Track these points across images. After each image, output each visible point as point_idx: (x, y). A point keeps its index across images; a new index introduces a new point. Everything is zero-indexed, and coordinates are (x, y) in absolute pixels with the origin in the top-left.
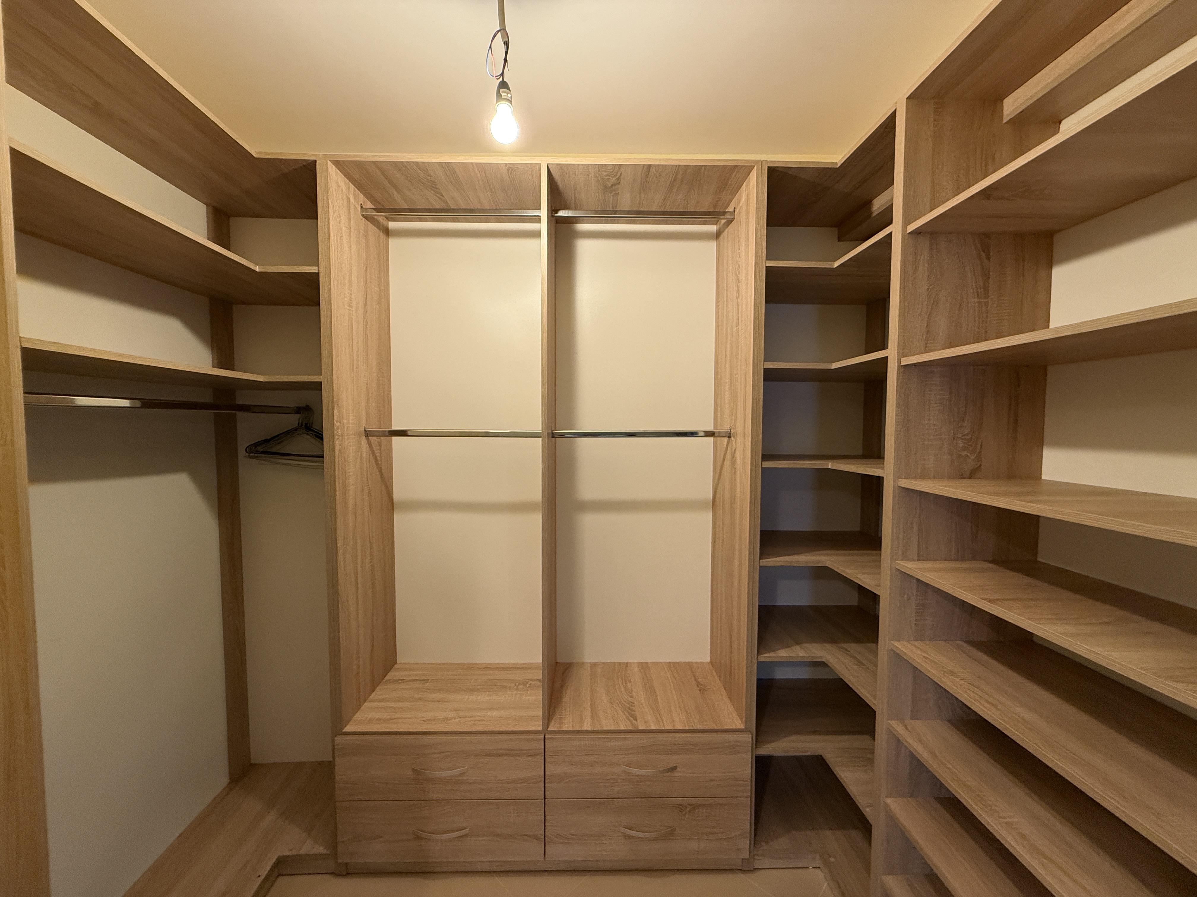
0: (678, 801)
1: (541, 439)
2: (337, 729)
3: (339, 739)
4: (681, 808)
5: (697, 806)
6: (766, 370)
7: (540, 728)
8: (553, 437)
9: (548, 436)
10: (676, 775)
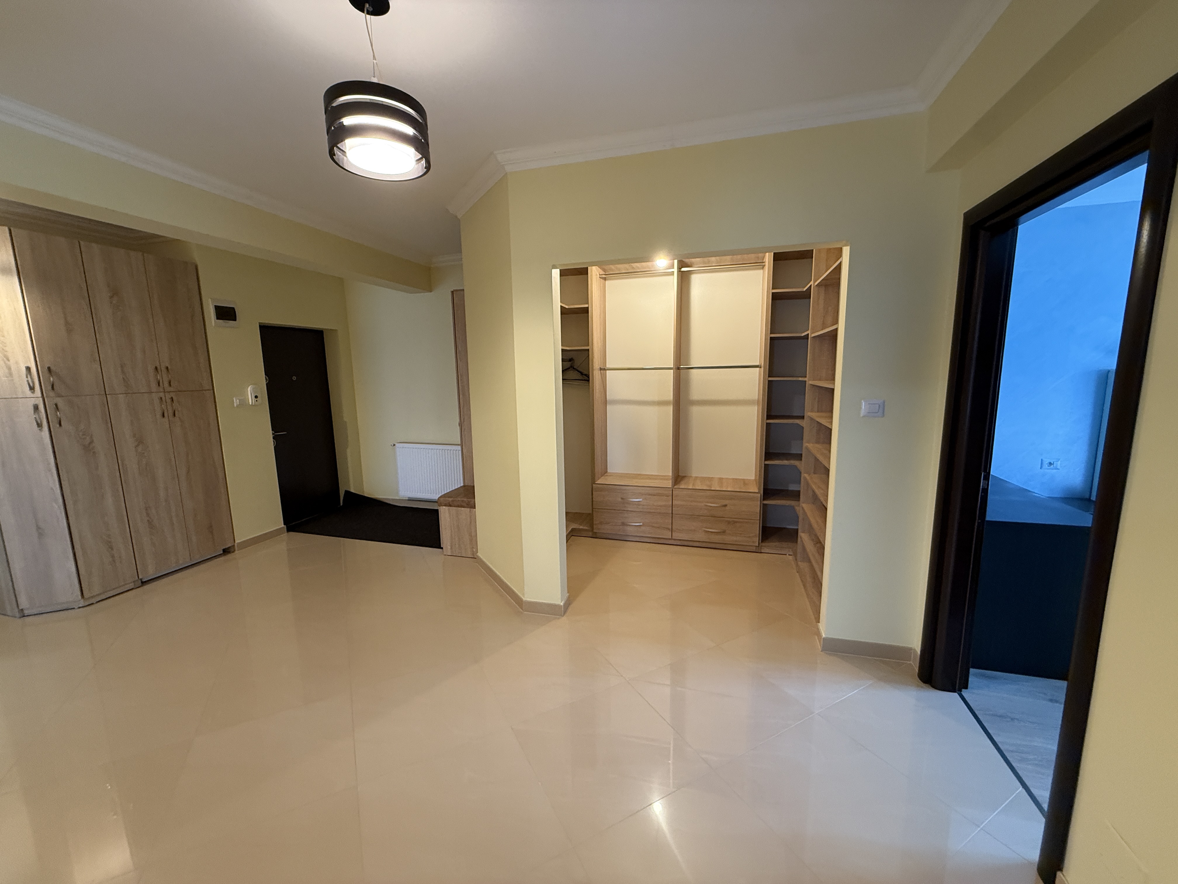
0: (729, 519)
1: (672, 370)
2: (593, 482)
3: (594, 485)
4: (729, 522)
5: (736, 522)
6: (771, 338)
7: (670, 487)
8: (678, 369)
9: (676, 369)
10: (727, 508)
